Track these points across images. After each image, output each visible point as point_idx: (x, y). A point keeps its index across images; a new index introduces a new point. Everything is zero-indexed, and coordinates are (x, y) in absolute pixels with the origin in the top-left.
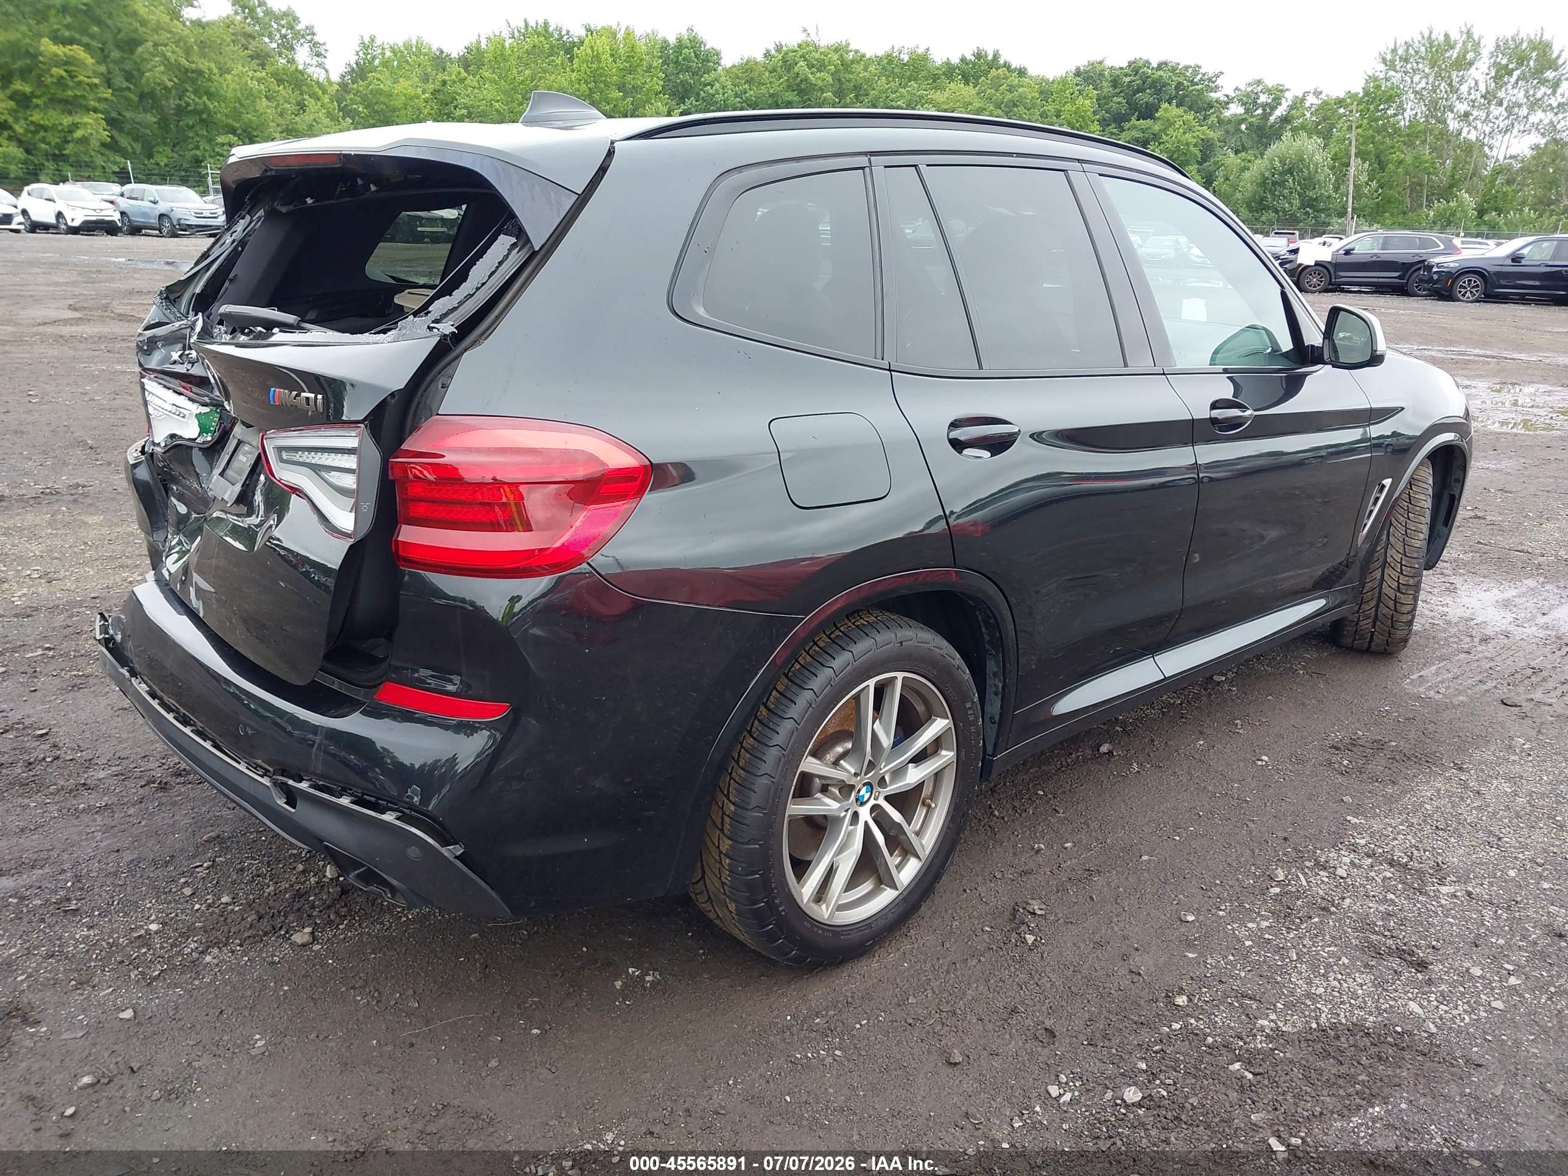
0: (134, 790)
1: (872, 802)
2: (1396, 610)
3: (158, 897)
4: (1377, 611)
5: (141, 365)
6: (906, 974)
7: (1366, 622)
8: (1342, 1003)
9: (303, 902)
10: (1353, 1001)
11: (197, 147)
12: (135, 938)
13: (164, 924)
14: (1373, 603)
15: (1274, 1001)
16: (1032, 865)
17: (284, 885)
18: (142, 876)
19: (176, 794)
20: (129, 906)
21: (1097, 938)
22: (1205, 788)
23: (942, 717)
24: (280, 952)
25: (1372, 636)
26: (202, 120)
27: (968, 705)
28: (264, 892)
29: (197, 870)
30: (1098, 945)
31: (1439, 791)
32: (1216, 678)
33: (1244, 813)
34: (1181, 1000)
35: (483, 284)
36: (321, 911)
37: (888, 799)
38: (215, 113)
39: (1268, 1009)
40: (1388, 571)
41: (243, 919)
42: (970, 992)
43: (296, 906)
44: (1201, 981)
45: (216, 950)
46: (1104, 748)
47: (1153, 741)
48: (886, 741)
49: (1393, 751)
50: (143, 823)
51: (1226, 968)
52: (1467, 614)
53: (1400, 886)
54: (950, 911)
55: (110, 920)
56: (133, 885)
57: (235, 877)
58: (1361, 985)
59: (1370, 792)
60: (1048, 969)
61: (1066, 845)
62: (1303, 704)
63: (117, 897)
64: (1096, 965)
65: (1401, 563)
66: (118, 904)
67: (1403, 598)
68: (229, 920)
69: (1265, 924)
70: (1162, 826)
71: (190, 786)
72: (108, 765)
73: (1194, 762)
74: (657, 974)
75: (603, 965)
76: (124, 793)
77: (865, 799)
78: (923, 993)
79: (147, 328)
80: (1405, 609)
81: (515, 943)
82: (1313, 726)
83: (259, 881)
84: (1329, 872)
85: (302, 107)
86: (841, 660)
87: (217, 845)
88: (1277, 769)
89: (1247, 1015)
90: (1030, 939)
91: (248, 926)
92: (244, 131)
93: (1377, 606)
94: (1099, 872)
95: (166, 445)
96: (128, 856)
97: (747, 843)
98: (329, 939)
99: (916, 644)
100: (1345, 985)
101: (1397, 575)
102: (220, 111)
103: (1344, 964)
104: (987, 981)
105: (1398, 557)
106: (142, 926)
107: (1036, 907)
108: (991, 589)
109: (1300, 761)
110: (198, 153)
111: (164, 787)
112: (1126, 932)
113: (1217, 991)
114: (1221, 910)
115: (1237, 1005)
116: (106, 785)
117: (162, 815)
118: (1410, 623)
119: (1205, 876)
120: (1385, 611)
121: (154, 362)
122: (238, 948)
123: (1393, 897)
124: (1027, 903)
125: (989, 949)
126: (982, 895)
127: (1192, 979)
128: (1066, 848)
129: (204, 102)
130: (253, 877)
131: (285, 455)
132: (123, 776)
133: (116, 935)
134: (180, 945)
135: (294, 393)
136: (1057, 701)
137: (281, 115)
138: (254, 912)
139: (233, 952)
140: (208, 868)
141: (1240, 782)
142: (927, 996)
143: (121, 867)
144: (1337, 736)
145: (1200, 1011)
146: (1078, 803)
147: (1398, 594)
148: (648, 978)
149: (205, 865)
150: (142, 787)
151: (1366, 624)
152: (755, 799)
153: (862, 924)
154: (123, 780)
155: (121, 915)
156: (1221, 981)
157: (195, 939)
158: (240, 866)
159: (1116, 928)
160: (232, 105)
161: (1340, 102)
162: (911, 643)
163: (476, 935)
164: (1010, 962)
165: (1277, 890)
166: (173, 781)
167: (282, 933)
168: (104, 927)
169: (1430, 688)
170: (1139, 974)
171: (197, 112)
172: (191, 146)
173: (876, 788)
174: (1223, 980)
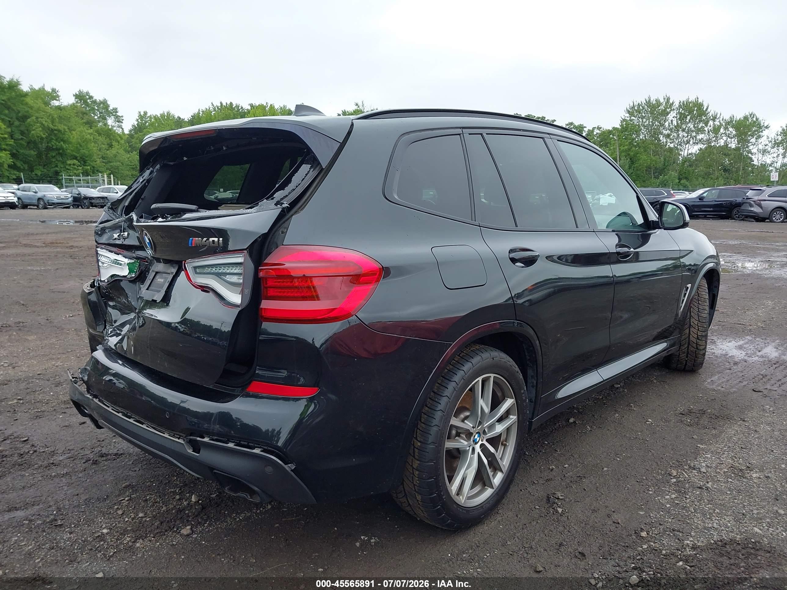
0: (80, 465)
1: (480, 442)
2: (697, 348)
3: (105, 516)
4: (688, 349)
5: (96, 242)
6: (502, 531)
7: (683, 355)
8: (722, 530)
9: (182, 514)
10: (727, 529)
11: (57, 166)
12: (97, 537)
13: (110, 529)
14: (686, 346)
15: (688, 531)
16: (551, 477)
17: (171, 506)
18: (93, 507)
19: (102, 466)
20: (89, 522)
21: (592, 508)
22: (625, 435)
23: (510, 398)
24: (176, 539)
25: (686, 363)
26: (59, 153)
27: (522, 391)
28: (161, 510)
29: (122, 501)
30: (594, 511)
31: (737, 431)
32: (616, 386)
33: (648, 446)
34: (644, 534)
35: (299, 184)
36: (193, 518)
37: (487, 440)
38: (66, 150)
39: (687, 536)
40: (692, 329)
41: (153, 524)
42: (536, 537)
43: (179, 516)
44: (651, 524)
45: (141, 541)
46: (572, 420)
47: (594, 416)
48: (487, 410)
49: (710, 414)
50: (88, 481)
51: (661, 518)
52: (724, 352)
53: (733, 475)
54: (516, 501)
55: (81, 529)
56: (89, 511)
57: (143, 504)
58: (729, 522)
59: (705, 433)
60: (572, 524)
61: (565, 466)
62: (661, 395)
63: (82, 517)
64: (596, 520)
65: (698, 325)
66: (83, 521)
67: (700, 343)
68: (145, 525)
69: (673, 496)
70: (609, 454)
71: (109, 461)
72: (63, 453)
73: (616, 424)
74: (376, 538)
75: (347, 536)
76: (75, 467)
77: (477, 441)
78: (513, 539)
79: (101, 223)
80: (702, 348)
81: (299, 528)
82: (668, 405)
83: (157, 505)
84: (697, 471)
85: (111, 146)
86: (467, 367)
87: (130, 489)
88: (657, 425)
89: (678, 539)
90: (560, 510)
91: (156, 527)
92: (81, 158)
93: (688, 347)
94: (585, 477)
95: (108, 281)
96: (83, 497)
97: (427, 462)
98: (200, 531)
99: (499, 359)
100: (721, 522)
101: (697, 331)
102: (69, 149)
103: (717, 512)
104: (543, 531)
105: (696, 322)
106: (98, 531)
107: (559, 495)
108: (531, 332)
109: (667, 421)
110: (57, 169)
111: (95, 462)
112: (606, 504)
113: (660, 529)
114: (650, 491)
115: (672, 535)
116: (65, 463)
117: (97, 476)
118: (704, 354)
119: (637, 476)
120: (692, 349)
121: (104, 239)
122: (153, 539)
123: (731, 480)
124: (554, 494)
125: (540, 516)
126: (530, 492)
127: (645, 524)
128: (565, 468)
129: (61, 145)
130: (153, 503)
131: (198, 270)
132: (73, 458)
133: (85, 536)
134: (121, 539)
135: (205, 239)
136: (559, 391)
137: (100, 150)
138: (157, 520)
139: (150, 541)
140: (128, 501)
141: (641, 432)
142: (516, 541)
143: (81, 503)
144: (680, 409)
145: (654, 539)
146: (566, 446)
147: (698, 340)
148: (372, 541)
149: (126, 499)
150: (84, 463)
151: (683, 356)
152: (431, 439)
153: (479, 507)
154: (73, 460)
155: (86, 526)
156: (660, 524)
157: (129, 536)
158: (144, 499)
159: (601, 503)
160: (75, 146)
161: (610, 132)
162: (497, 358)
163: (278, 525)
164: (553, 522)
165: (675, 480)
166: (100, 459)
167: (175, 529)
168: (78, 532)
169: (718, 386)
170: (619, 523)
171: (57, 149)
172: (53, 166)
173: (482, 435)
174: (662, 523)
